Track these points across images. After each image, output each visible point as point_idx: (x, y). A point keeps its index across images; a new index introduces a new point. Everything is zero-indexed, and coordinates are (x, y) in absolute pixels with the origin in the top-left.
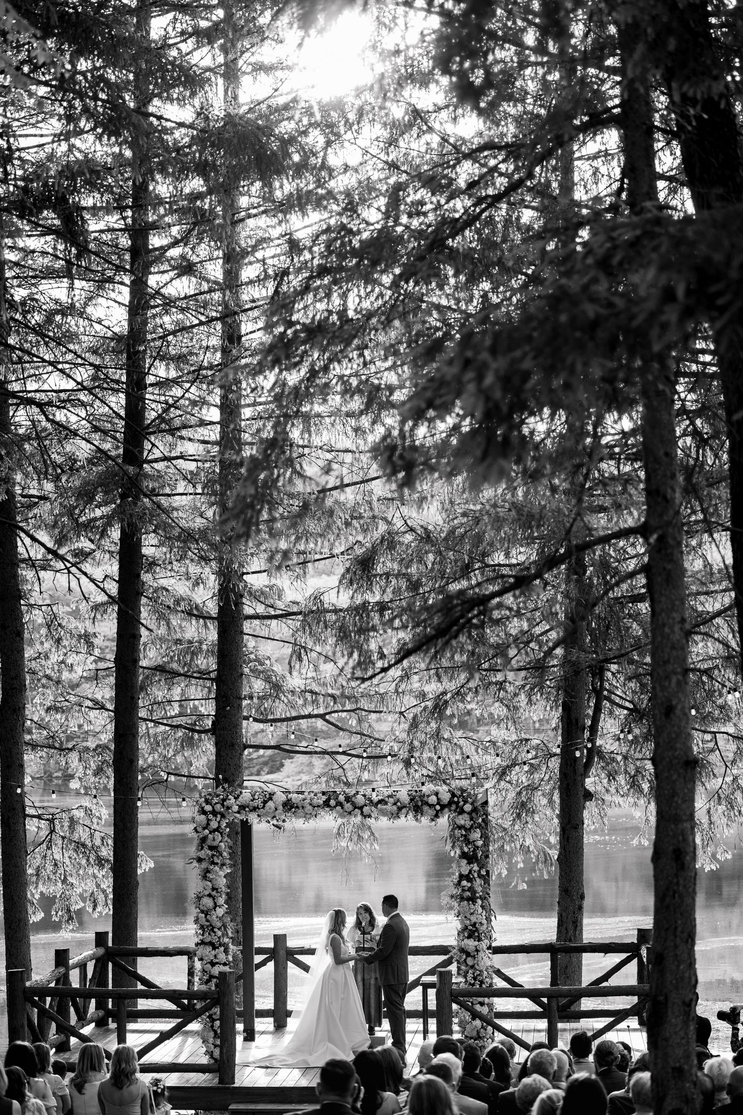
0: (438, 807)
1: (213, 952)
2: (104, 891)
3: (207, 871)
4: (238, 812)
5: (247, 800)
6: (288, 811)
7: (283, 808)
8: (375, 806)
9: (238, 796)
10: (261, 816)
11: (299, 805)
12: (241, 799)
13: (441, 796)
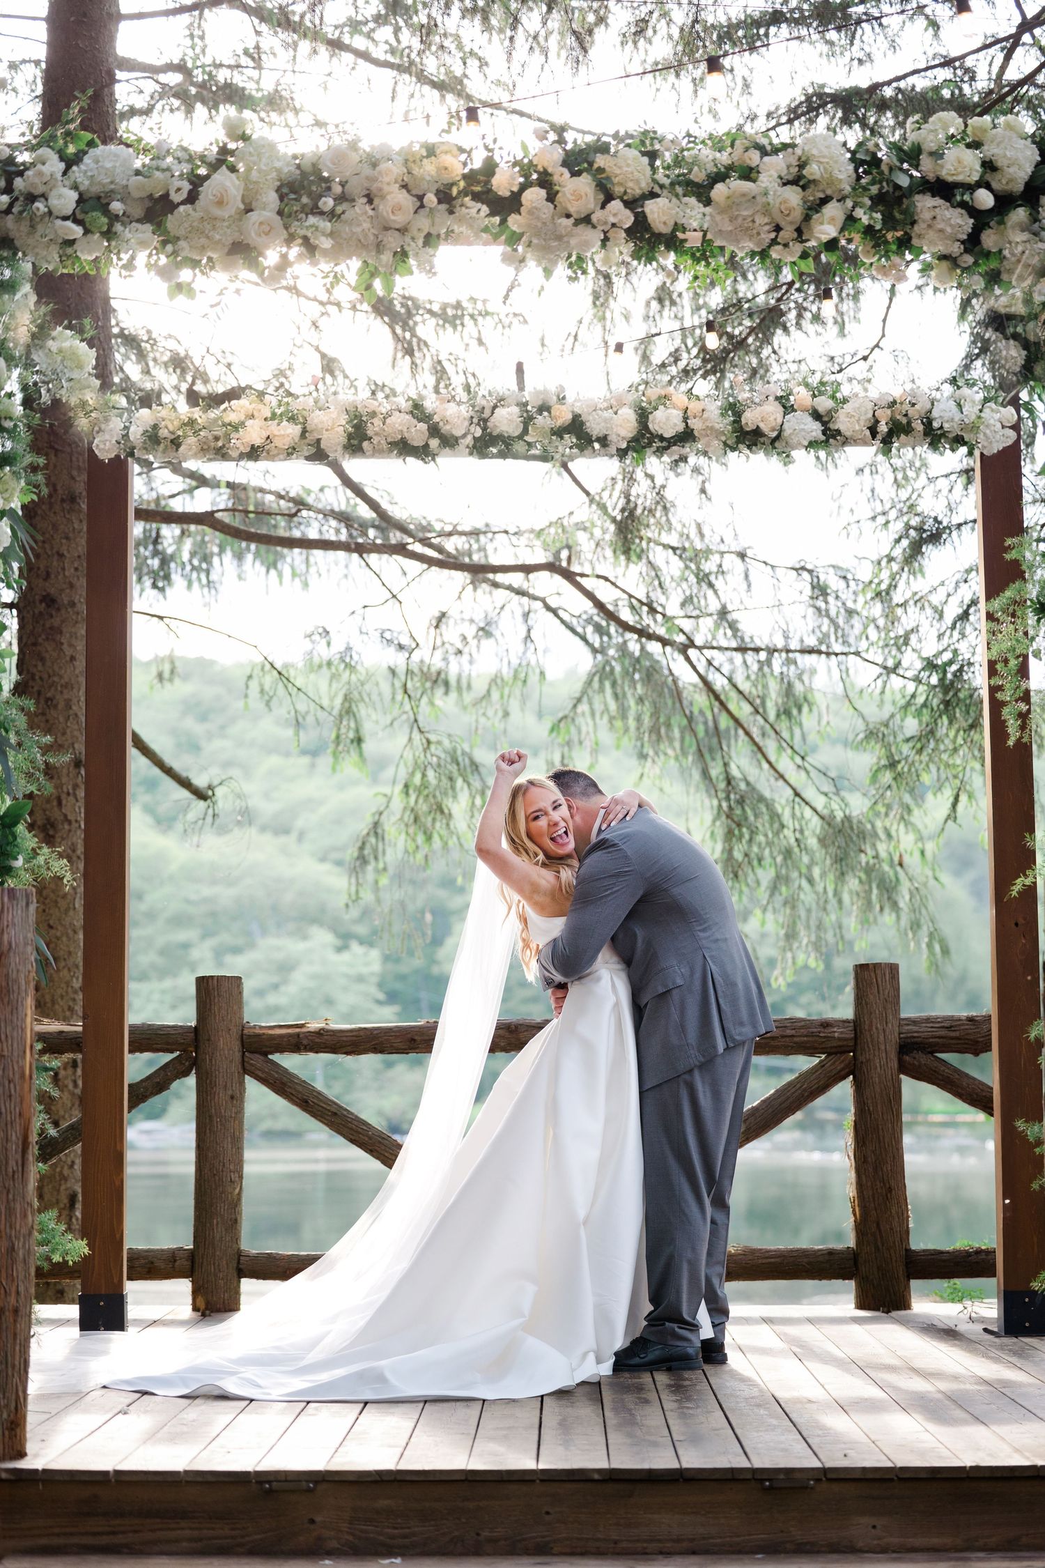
0: (985, 199)
4: (76, 219)
5: (118, 170)
6: (303, 216)
7: (278, 202)
8: (702, 191)
9: (75, 154)
10: (178, 239)
11: (355, 188)
12: (93, 165)
13: (996, 151)
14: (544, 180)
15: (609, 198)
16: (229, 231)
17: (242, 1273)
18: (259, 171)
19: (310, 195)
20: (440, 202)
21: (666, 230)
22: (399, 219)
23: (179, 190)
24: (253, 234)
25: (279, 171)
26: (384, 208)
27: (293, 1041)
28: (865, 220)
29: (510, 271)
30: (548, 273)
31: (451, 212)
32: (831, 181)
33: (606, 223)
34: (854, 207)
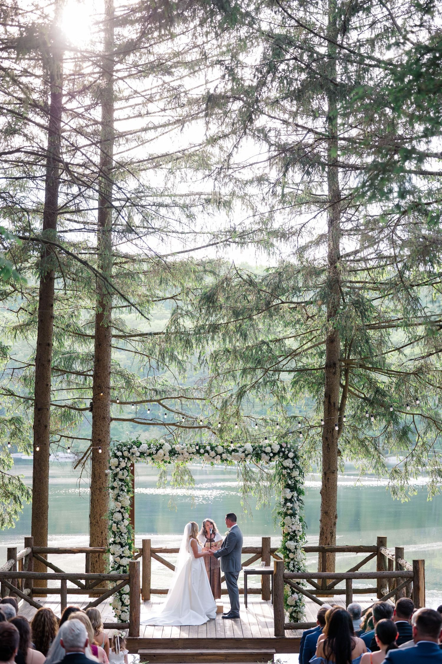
0: (272, 455)
1: (122, 549)
2: (9, 514)
3: (118, 495)
4: (140, 457)
5: (145, 449)
6: (173, 456)
7: (169, 454)
8: (230, 453)
9: (139, 446)
10: (154, 459)
11: (180, 452)
14: (207, 452)
15: (217, 454)
16: (162, 458)
17: (151, 593)
18: (166, 450)
19: (173, 453)
21: (225, 458)
22: (186, 457)
23: (154, 452)
24: (165, 459)
25: (169, 449)
26: (184, 455)
27: (160, 551)
31: (194, 455)
32: (249, 452)
33: (217, 458)
34: (253, 456)
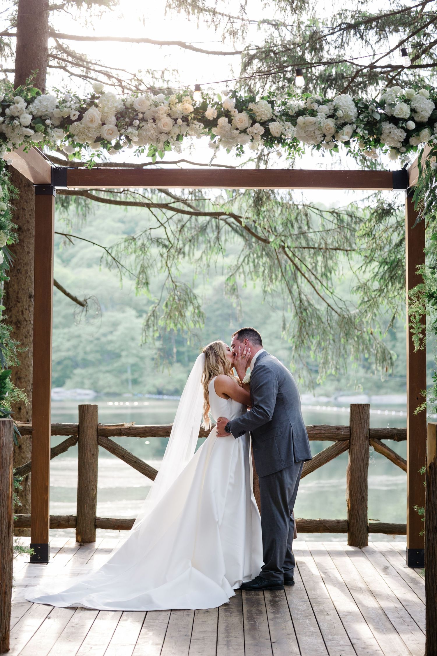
0: (411, 125)
4: (31, 127)
5: (49, 106)
6: (126, 127)
7: (116, 121)
8: (293, 119)
9: (31, 98)
10: (74, 136)
11: (148, 115)
12: (39, 104)
13: (417, 105)
14: (227, 114)
15: (254, 122)
16: (95, 133)
17: (96, 527)
18: (108, 108)
19: (129, 118)
20: (183, 121)
21: (278, 135)
22: (166, 129)
23: (74, 115)
24: (105, 135)
25: (116, 107)
26: (160, 124)
27: (118, 432)
28: (361, 134)
29: (212, 151)
30: (228, 151)
31: (188, 125)
32: (347, 116)
33: (253, 133)
34: (357, 128)
